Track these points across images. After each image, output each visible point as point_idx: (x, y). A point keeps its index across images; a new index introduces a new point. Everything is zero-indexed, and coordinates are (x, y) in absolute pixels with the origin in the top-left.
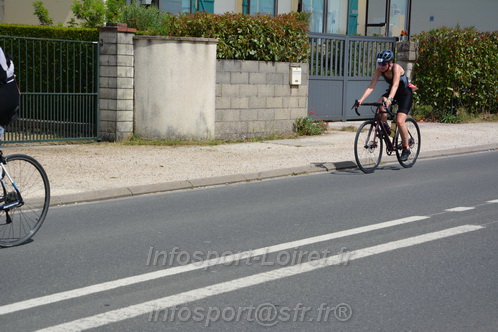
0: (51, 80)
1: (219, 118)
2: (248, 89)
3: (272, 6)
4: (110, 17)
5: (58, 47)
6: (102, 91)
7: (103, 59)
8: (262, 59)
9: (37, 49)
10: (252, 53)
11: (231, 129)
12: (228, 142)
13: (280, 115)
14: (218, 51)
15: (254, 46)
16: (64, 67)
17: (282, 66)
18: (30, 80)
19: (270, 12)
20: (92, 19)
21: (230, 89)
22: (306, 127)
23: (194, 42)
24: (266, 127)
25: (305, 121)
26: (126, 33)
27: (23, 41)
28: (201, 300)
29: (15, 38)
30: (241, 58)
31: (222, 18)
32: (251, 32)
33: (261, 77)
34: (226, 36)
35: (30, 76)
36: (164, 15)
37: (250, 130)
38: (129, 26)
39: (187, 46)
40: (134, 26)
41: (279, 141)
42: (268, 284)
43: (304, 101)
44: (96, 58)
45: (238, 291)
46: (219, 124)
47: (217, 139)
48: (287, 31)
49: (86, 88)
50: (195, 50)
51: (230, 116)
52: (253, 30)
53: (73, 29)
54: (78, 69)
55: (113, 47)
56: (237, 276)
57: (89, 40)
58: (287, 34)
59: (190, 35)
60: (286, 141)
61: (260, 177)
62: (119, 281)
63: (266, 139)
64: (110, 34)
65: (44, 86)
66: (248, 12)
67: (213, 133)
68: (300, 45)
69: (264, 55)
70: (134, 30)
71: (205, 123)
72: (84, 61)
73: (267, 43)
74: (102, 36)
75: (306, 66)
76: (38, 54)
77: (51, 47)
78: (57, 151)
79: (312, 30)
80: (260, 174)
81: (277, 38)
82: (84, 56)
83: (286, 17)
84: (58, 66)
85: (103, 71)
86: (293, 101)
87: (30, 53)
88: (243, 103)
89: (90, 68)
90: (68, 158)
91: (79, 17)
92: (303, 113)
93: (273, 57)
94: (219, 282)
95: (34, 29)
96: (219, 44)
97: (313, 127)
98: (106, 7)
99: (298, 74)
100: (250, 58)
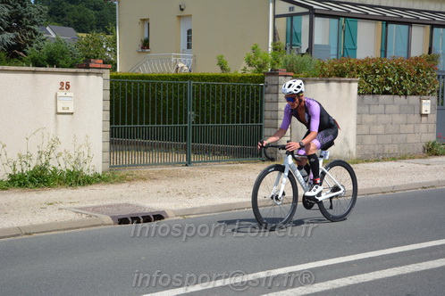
0: (228, 114)
1: (360, 142)
2: (384, 118)
3: (406, 51)
4: (273, 65)
5: (234, 89)
6: (266, 122)
7: (267, 97)
8: (396, 94)
9: (218, 91)
10: (388, 89)
11: (370, 151)
12: (367, 161)
13: (412, 139)
14: (359, 88)
15: (389, 83)
16: (238, 104)
17: (414, 99)
18: (213, 114)
19: (404, 55)
20: (260, 66)
21: (368, 118)
22: (435, 149)
23: (340, 82)
24: (399, 148)
25: (433, 144)
26: (286, 76)
27: (208, 85)
28: (344, 287)
29: (203, 83)
30: (378, 93)
31: (362, 62)
32: (387, 72)
33: (395, 108)
34: (366, 76)
35: (213, 112)
36: (315, 61)
37: (386, 151)
38: (288, 71)
39: (334, 85)
40: (292, 71)
41: (411, 161)
42: (399, 277)
43: (433, 127)
44: (262, 96)
45: (375, 281)
46: (359, 147)
47: (358, 159)
48: (418, 70)
49: (254, 120)
50: (340, 88)
51: (369, 140)
52: (389, 70)
53: (245, 75)
54: (248, 105)
55: (275, 87)
56: (374, 269)
57: (256, 82)
58: (418, 73)
59: (336, 76)
60: (417, 160)
61: (394, 189)
62: (279, 270)
63: (400, 159)
64: (273, 78)
65: (223, 118)
66: (385, 56)
67: (354, 154)
68: (429, 81)
69: (398, 90)
70: (292, 74)
71: (348, 146)
72: (253, 99)
73: (401, 81)
74: (267, 79)
75: (434, 98)
76: (219, 94)
77: (228, 89)
78: (232, 169)
79: (441, 69)
80: (394, 187)
81: (410, 76)
82: (253, 95)
83: (417, 59)
84: (233, 104)
85: (267, 106)
86: (423, 127)
87: (213, 94)
88: (380, 129)
89: (257, 104)
90: (240, 174)
91: (250, 65)
92: (432, 138)
93: (406, 91)
94: (358, 274)
95: (217, 76)
96: (360, 83)
97: (441, 149)
98: (270, 57)
99: (427, 105)
100: (386, 93)
